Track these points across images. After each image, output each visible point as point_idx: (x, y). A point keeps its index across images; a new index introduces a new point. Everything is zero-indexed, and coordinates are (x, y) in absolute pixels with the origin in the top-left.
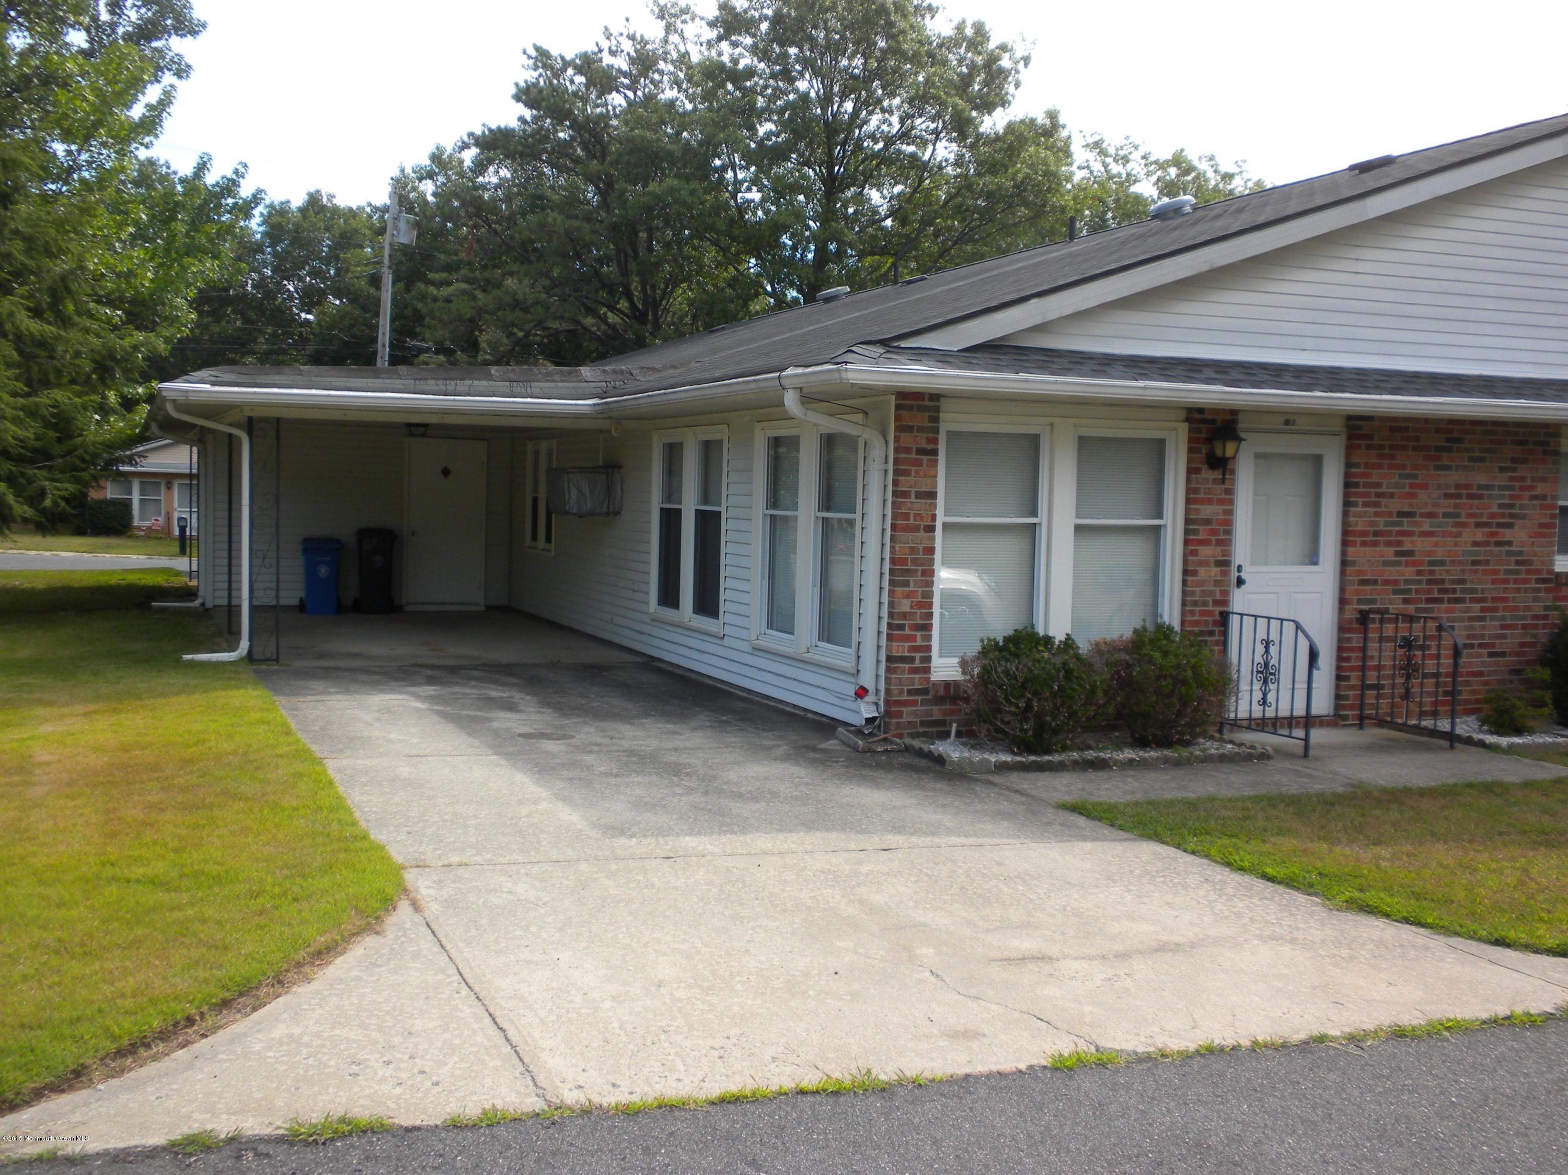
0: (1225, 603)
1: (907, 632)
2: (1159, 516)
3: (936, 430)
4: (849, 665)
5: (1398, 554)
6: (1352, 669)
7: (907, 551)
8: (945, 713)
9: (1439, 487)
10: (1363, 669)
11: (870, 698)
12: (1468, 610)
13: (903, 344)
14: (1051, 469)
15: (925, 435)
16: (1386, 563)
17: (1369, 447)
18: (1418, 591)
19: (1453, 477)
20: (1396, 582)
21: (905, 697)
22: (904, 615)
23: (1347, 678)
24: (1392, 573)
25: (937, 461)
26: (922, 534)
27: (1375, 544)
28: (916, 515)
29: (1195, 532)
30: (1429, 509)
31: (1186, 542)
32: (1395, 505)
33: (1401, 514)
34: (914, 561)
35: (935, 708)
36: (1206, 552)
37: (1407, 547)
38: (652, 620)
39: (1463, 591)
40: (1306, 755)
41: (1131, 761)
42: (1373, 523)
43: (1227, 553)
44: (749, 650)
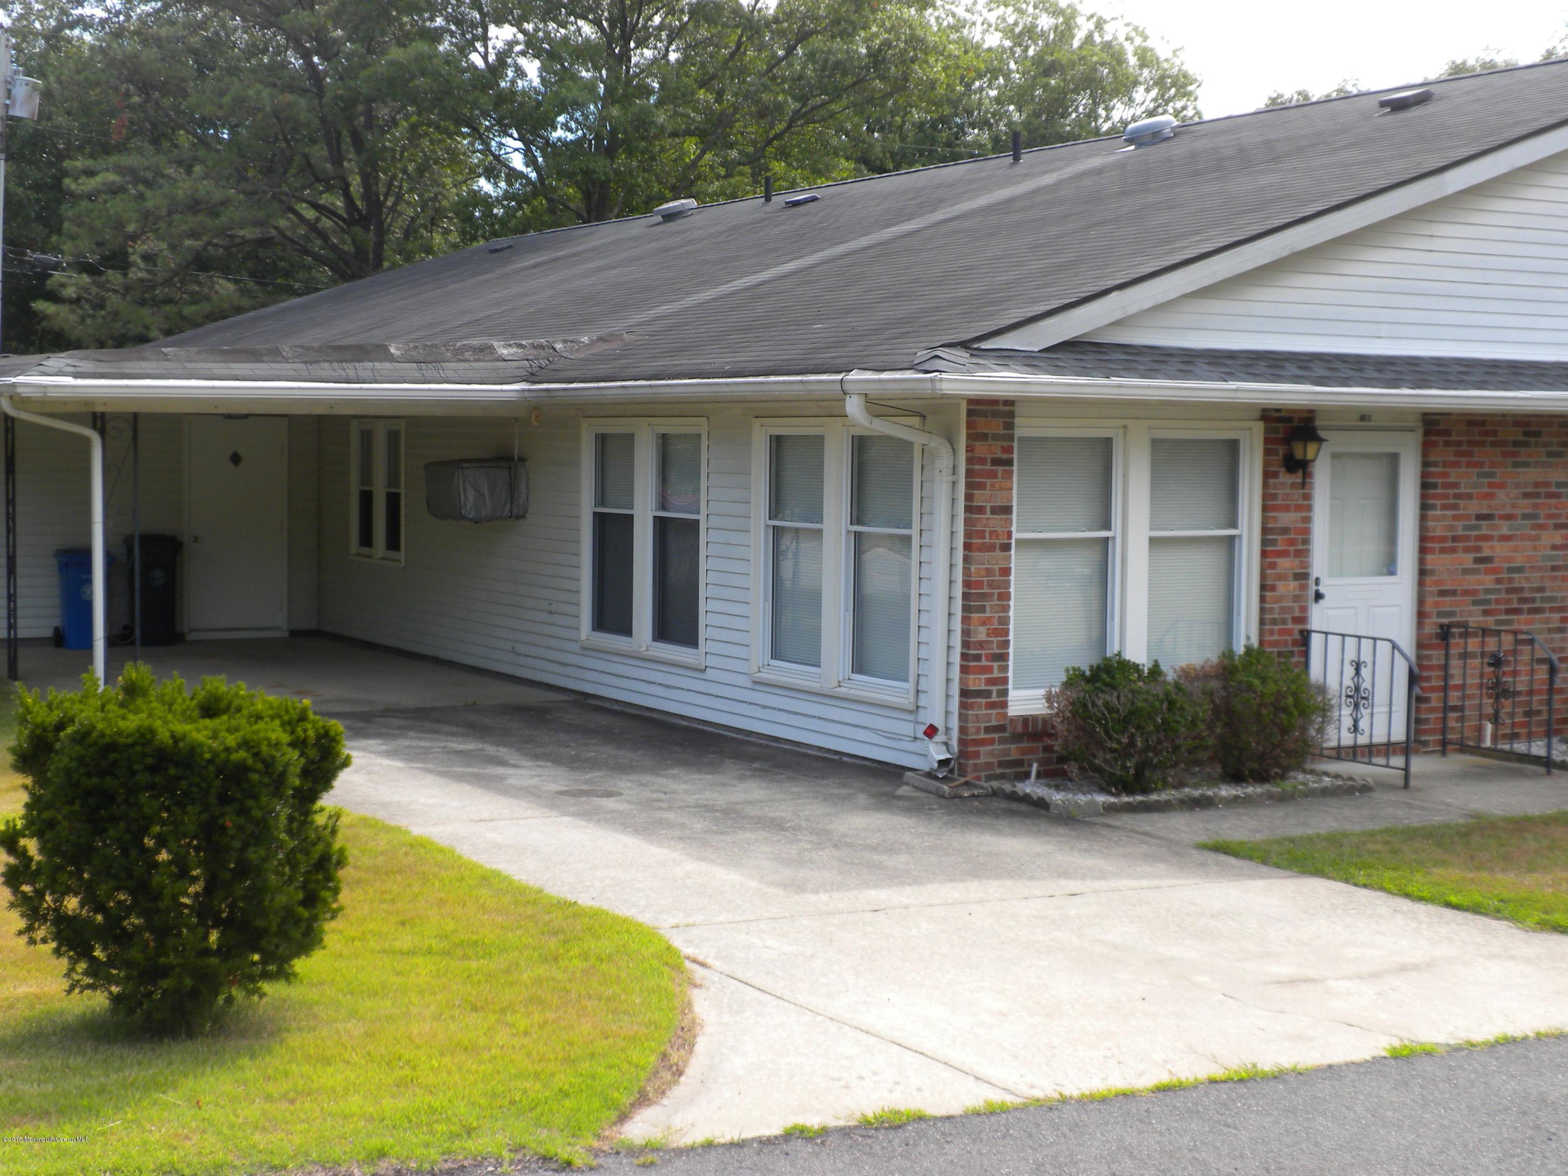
0: (1303, 620)
1: (984, 663)
2: (1233, 524)
3: (1011, 438)
4: (906, 701)
5: (1478, 561)
6: (1433, 689)
7: (983, 573)
8: (1023, 752)
9: (1517, 485)
10: (1445, 689)
11: (939, 738)
12: (1548, 620)
13: (984, 345)
14: (1125, 476)
15: (1000, 443)
16: (1466, 571)
17: (1447, 444)
18: (1497, 602)
19: (1531, 475)
20: (1475, 592)
21: (982, 736)
22: (981, 645)
23: (1427, 700)
24: (1470, 582)
25: (1012, 471)
26: (998, 553)
27: (1453, 550)
28: (991, 533)
29: (1273, 543)
30: (1508, 510)
31: (1264, 554)
32: (1474, 507)
33: (1480, 517)
34: (991, 584)
35: (1013, 747)
36: (1286, 564)
37: (1486, 553)
38: (584, 648)
39: (1544, 600)
40: (1406, 786)
41: (1236, 798)
42: (1451, 528)
43: (1306, 565)
44: (749, 684)
